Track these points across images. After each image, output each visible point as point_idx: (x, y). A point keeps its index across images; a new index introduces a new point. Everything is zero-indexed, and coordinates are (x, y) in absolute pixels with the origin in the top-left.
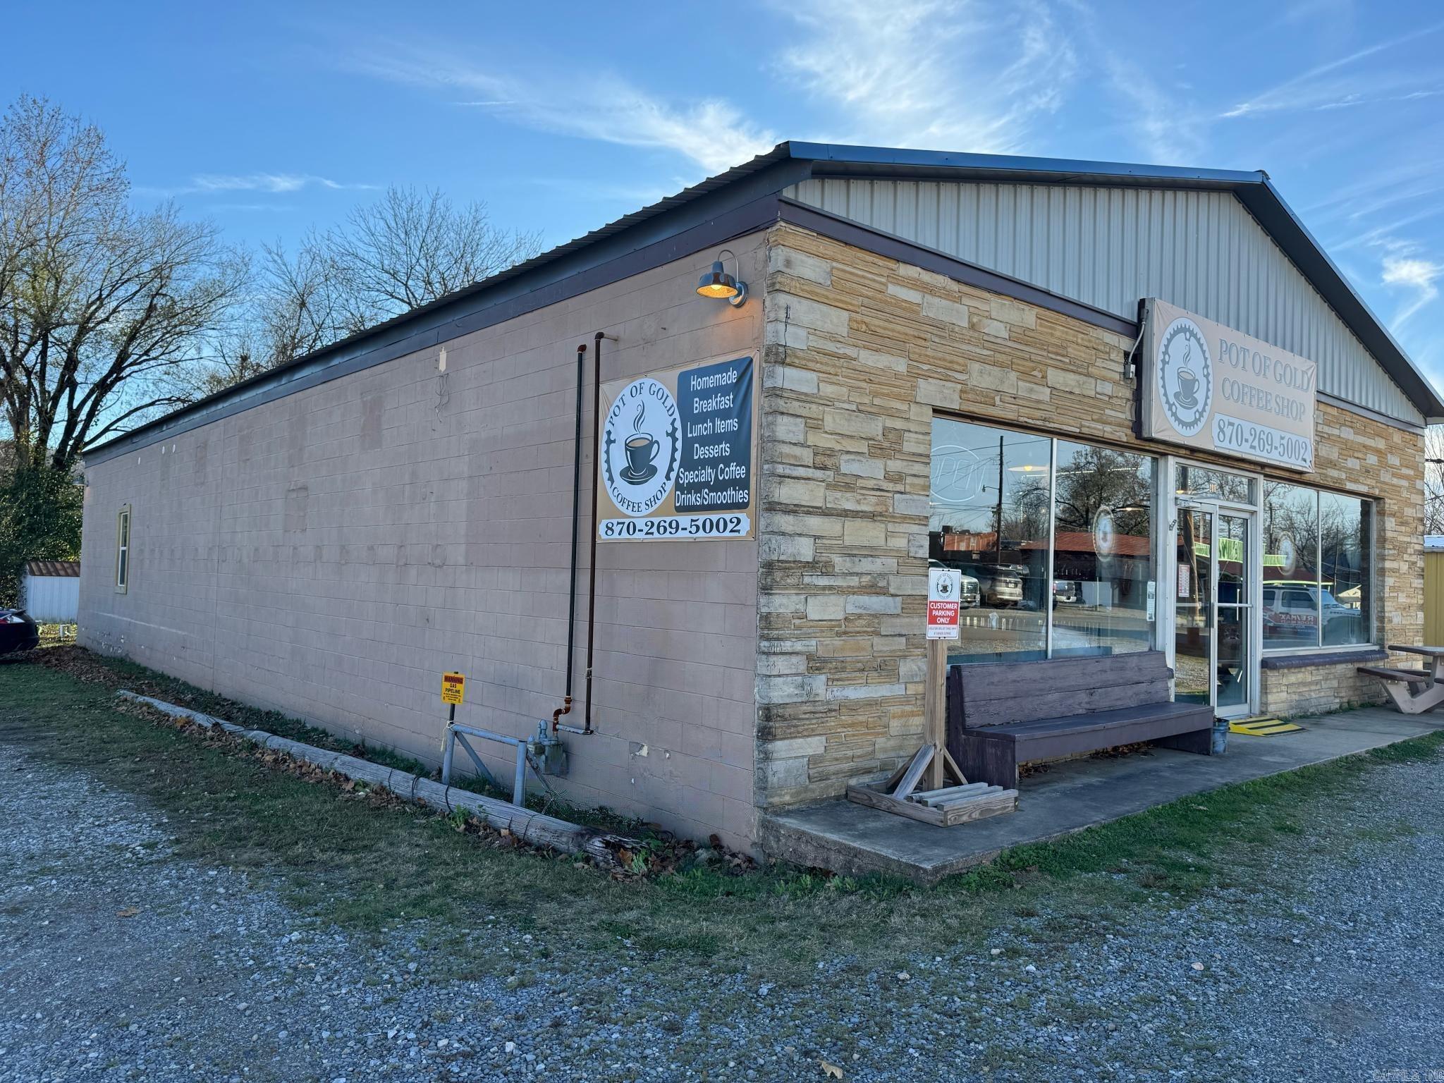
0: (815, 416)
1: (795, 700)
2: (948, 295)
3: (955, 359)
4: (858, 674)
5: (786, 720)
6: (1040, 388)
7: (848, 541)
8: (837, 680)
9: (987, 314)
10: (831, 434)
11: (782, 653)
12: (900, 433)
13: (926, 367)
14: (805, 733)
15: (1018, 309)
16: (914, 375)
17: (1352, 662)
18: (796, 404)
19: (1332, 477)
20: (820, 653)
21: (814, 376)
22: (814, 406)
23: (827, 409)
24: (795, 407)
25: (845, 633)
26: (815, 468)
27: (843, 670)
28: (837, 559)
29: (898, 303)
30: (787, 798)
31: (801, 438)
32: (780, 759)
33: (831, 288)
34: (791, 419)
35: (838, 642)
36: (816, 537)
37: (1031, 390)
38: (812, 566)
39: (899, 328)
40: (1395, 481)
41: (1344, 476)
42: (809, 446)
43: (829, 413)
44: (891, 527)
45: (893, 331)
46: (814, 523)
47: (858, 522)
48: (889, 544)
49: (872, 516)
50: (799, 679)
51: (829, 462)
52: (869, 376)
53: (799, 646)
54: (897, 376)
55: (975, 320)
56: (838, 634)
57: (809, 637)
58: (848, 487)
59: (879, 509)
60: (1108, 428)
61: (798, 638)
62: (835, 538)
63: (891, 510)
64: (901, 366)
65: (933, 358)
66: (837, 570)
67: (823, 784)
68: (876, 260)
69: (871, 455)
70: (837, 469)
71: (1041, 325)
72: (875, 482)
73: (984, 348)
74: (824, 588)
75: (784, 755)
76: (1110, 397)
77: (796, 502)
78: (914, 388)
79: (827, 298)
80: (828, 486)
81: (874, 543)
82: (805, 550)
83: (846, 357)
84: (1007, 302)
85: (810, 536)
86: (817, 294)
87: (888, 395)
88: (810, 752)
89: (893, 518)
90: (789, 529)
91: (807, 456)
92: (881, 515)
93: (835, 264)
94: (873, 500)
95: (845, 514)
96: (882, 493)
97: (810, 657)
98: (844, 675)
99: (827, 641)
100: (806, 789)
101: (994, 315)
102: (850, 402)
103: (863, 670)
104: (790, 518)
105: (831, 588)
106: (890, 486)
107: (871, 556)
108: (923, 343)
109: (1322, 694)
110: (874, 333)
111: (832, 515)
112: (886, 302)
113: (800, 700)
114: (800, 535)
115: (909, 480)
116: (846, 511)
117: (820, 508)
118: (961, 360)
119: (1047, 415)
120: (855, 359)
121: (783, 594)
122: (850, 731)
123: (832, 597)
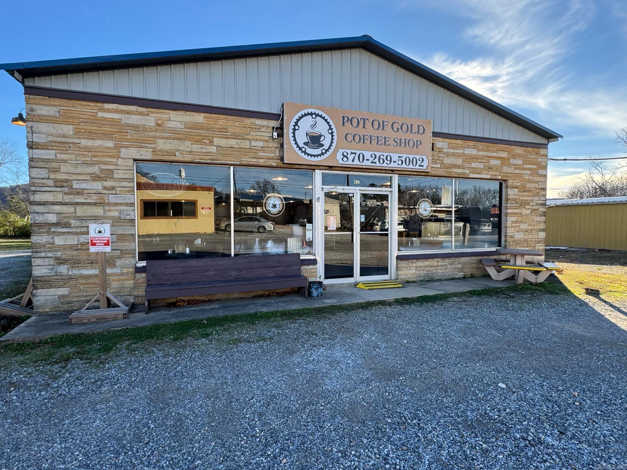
0: (54, 167)
1: (49, 274)
2: (140, 114)
3: (146, 139)
4: (89, 265)
5: (43, 282)
6: (210, 147)
7: (79, 214)
8: (75, 267)
9: (168, 119)
10: (66, 173)
11: (38, 257)
12: (112, 171)
13: (126, 143)
14: (56, 287)
15: (190, 115)
16: (118, 147)
17: (475, 256)
18: (42, 163)
19: (456, 173)
20: (63, 257)
21: (53, 152)
22: (53, 164)
23: (62, 164)
24: (42, 164)
25: (80, 249)
26: (56, 187)
27: (80, 263)
28: (73, 222)
29: (104, 119)
30: (48, 310)
31: (47, 176)
32: (40, 296)
33: (60, 117)
34: (39, 169)
35: (75, 253)
36: (58, 213)
37: (202, 148)
38: (56, 225)
39: (107, 129)
40: (517, 171)
41: (468, 171)
42: (52, 179)
43: (64, 165)
44: (107, 208)
45: (102, 130)
46: (57, 208)
47: (85, 207)
48: (106, 214)
49: (95, 204)
50: (51, 267)
51: (65, 184)
52: (88, 149)
53: (50, 255)
54: (107, 148)
55: (159, 122)
56: (76, 250)
57: (57, 251)
58: (79, 193)
59: (99, 201)
60: (262, 161)
61: (50, 252)
62: (72, 213)
63: (107, 201)
64: (110, 144)
65: (131, 139)
66: (72, 225)
67: (68, 305)
68: (89, 104)
69: (93, 180)
70: (71, 187)
71: (208, 121)
72: (96, 191)
73: (167, 133)
74: (64, 233)
75: (43, 294)
76: (262, 147)
77: (45, 201)
78: (120, 152)
79: (58, 121)
80: (65, 194)
81: (97, 214)
82: (52, 218)
83: (72, 143)
84: (181, 113)
85: (55, 213)
86: (51, 120)
87: (102, 156)
88: (61, 293)
89: (109, 204)
90: (41, 211)
91: (51, 183)
92: (101, 203)
93: (61, 108)
94: (95, 198)
95: (77, 204)
96: (101, 195)
97: (57, 259)
98: (79, 265)
99: (69, 252)
100: (58, 307)
101: (172, 119)
102: (78, 160)
103: (92, 263)
104: (42, 207)
105: (68, 232)
106: (107, 192)
107: (95, 220)
108: (124, 134)
109: (447, 271)
110: (90, 132)
111: (68, 205)
112: (97, 120)
113: (52, 274)
114: (48, 213)
115: (118, 189)
116: (77, 202)
117: (61, 202)
118: (151, 139)
119: (214, 158)
120: (79, 143)
121: (39, 236)
122: (85, 286)
123: (70, 236)
